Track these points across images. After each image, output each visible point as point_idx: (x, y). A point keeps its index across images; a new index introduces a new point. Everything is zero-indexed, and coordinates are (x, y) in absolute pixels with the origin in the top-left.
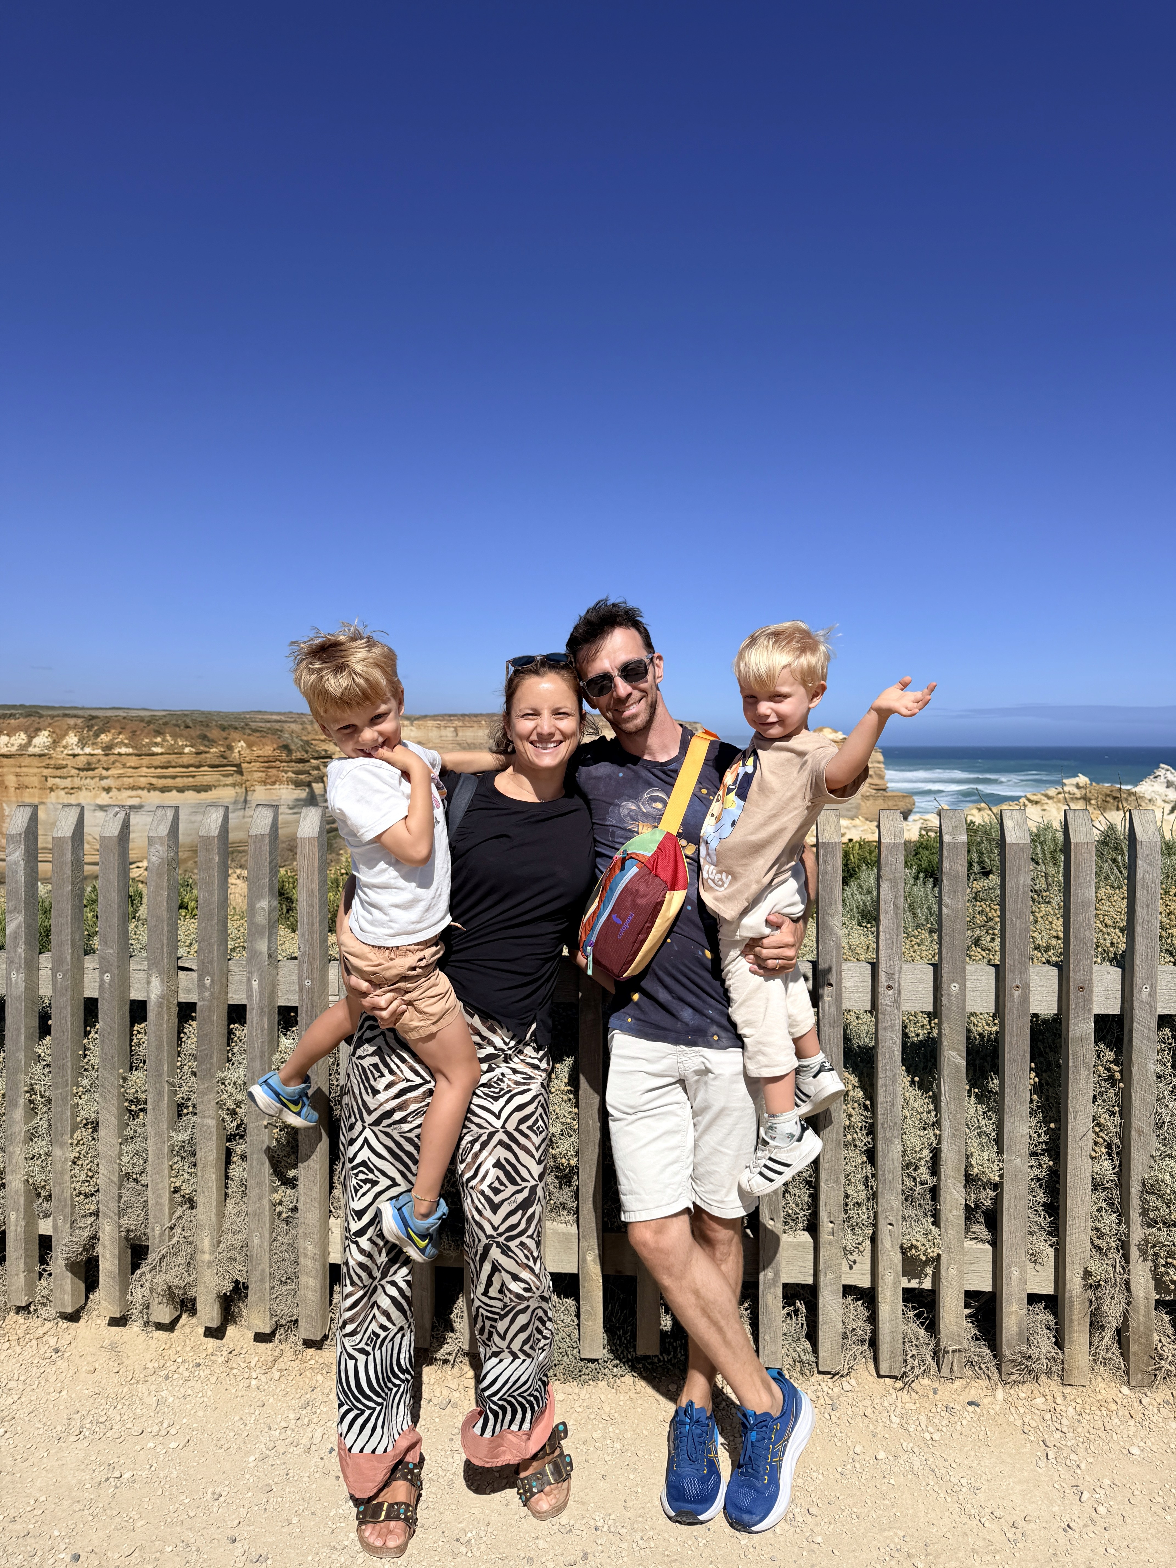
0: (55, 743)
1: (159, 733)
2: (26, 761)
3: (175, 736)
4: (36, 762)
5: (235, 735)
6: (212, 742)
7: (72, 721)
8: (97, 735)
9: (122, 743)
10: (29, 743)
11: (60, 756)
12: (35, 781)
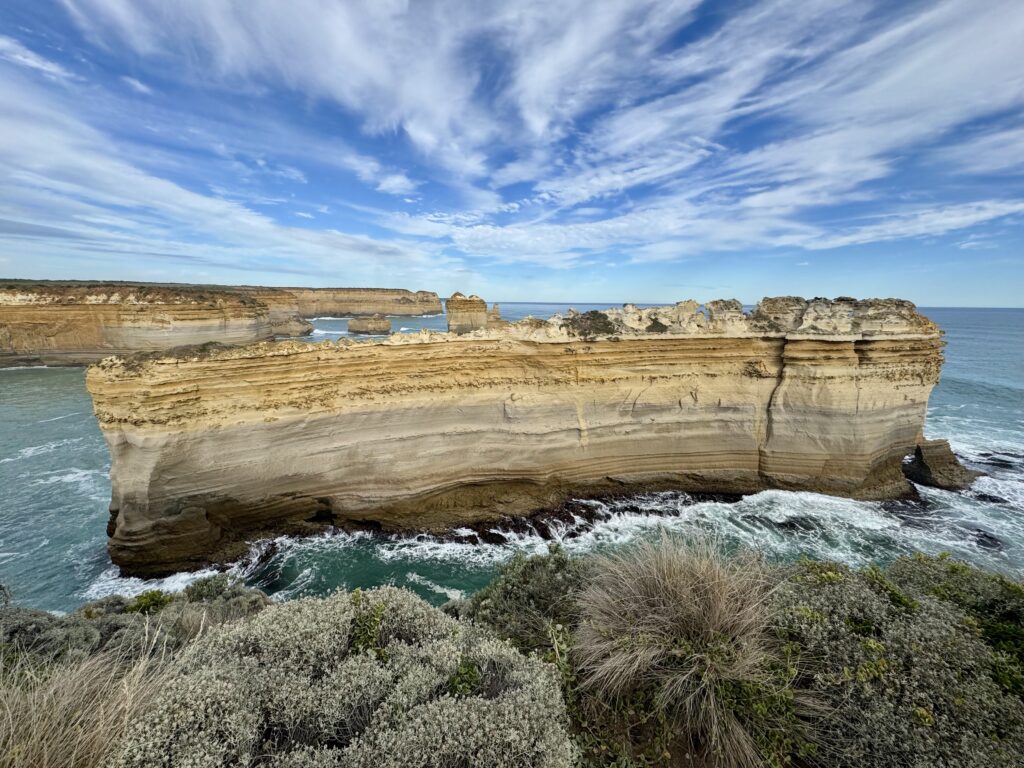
0: (123, 299)
1: (177, 295)
2: (108, 308)
3: (186, 297)
4: (114, 308)
5: (216, 296)
6: (205, 299)
7: (131, 289)
8: (145, 295)
9: (158, 300)
10: (108, 299)
11: (125, 305)
12: (114, 317)
